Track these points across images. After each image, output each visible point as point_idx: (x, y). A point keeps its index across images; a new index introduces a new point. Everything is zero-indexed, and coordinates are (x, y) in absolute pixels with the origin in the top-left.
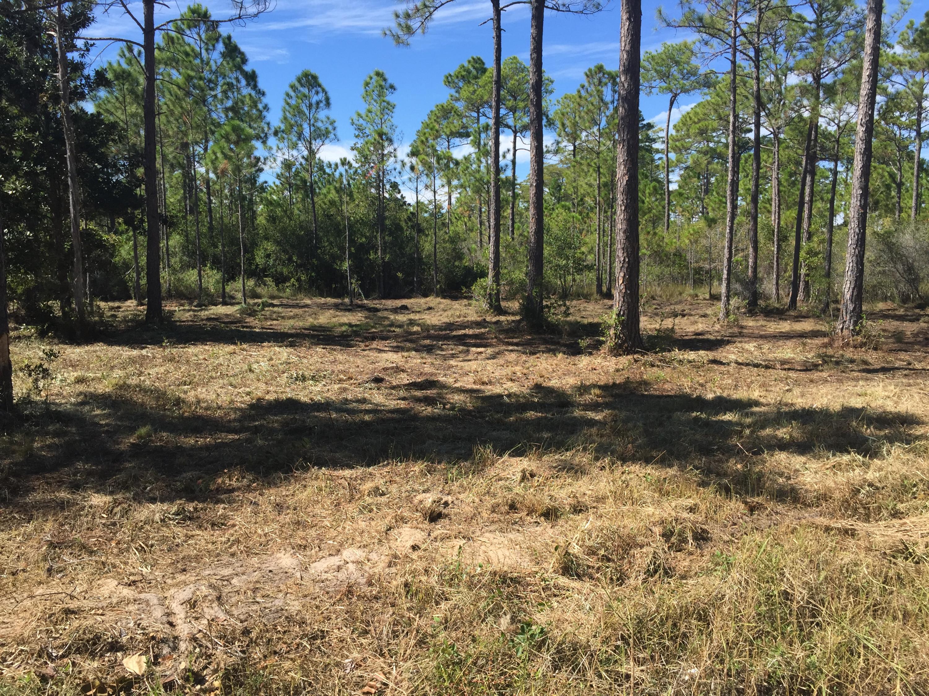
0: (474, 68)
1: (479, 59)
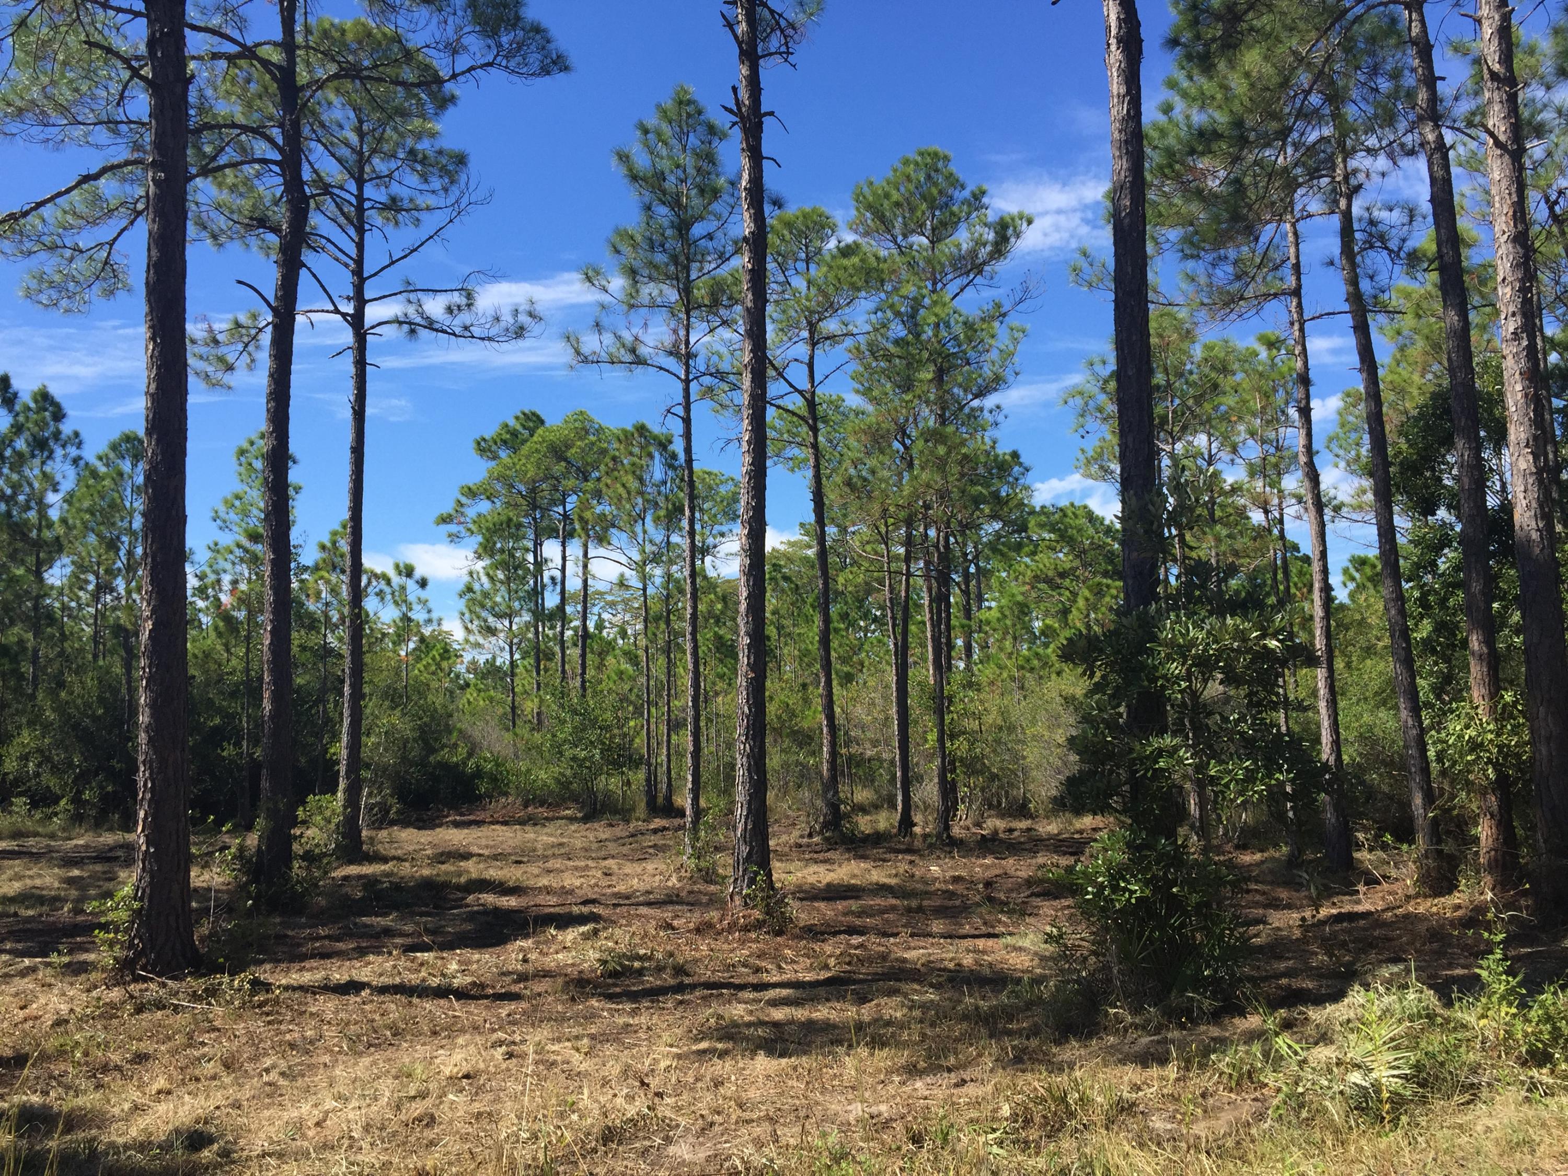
0: (524, 427)
1: (534, 414)
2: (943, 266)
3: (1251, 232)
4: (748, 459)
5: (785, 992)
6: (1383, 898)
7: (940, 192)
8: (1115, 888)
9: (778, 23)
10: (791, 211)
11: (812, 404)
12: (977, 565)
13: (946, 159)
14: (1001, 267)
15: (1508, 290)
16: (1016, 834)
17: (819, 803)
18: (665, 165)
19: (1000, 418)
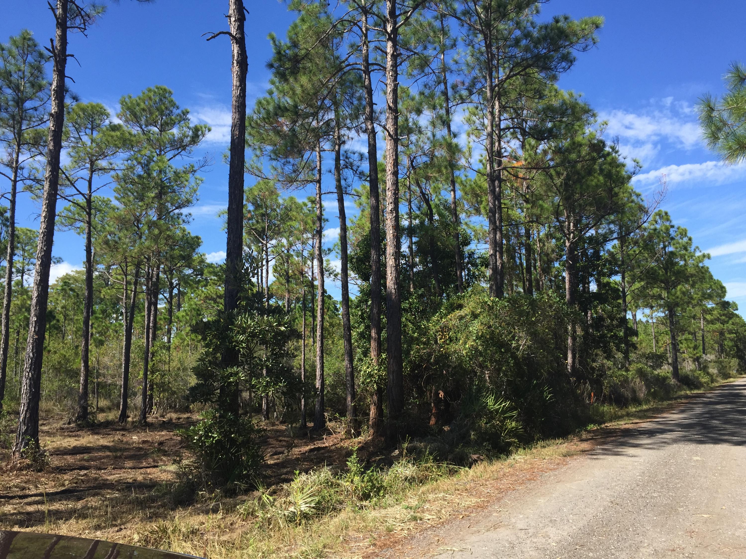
2: (165, 143)
3: (300, 154)
4: (44, 225)
5: (37, 498)
6: (333, 441)
7: (166, 108)
8: (207, 437)
9: (80, 13)
10: (85, 102)
11: (89, 201)
12: (179, 290)
13: (170, 93)
14: (194, 148)
15: (390, 193)
16: (181, 420)
17: (77, 407)
18: (12, 68)
19: (191, 220)
